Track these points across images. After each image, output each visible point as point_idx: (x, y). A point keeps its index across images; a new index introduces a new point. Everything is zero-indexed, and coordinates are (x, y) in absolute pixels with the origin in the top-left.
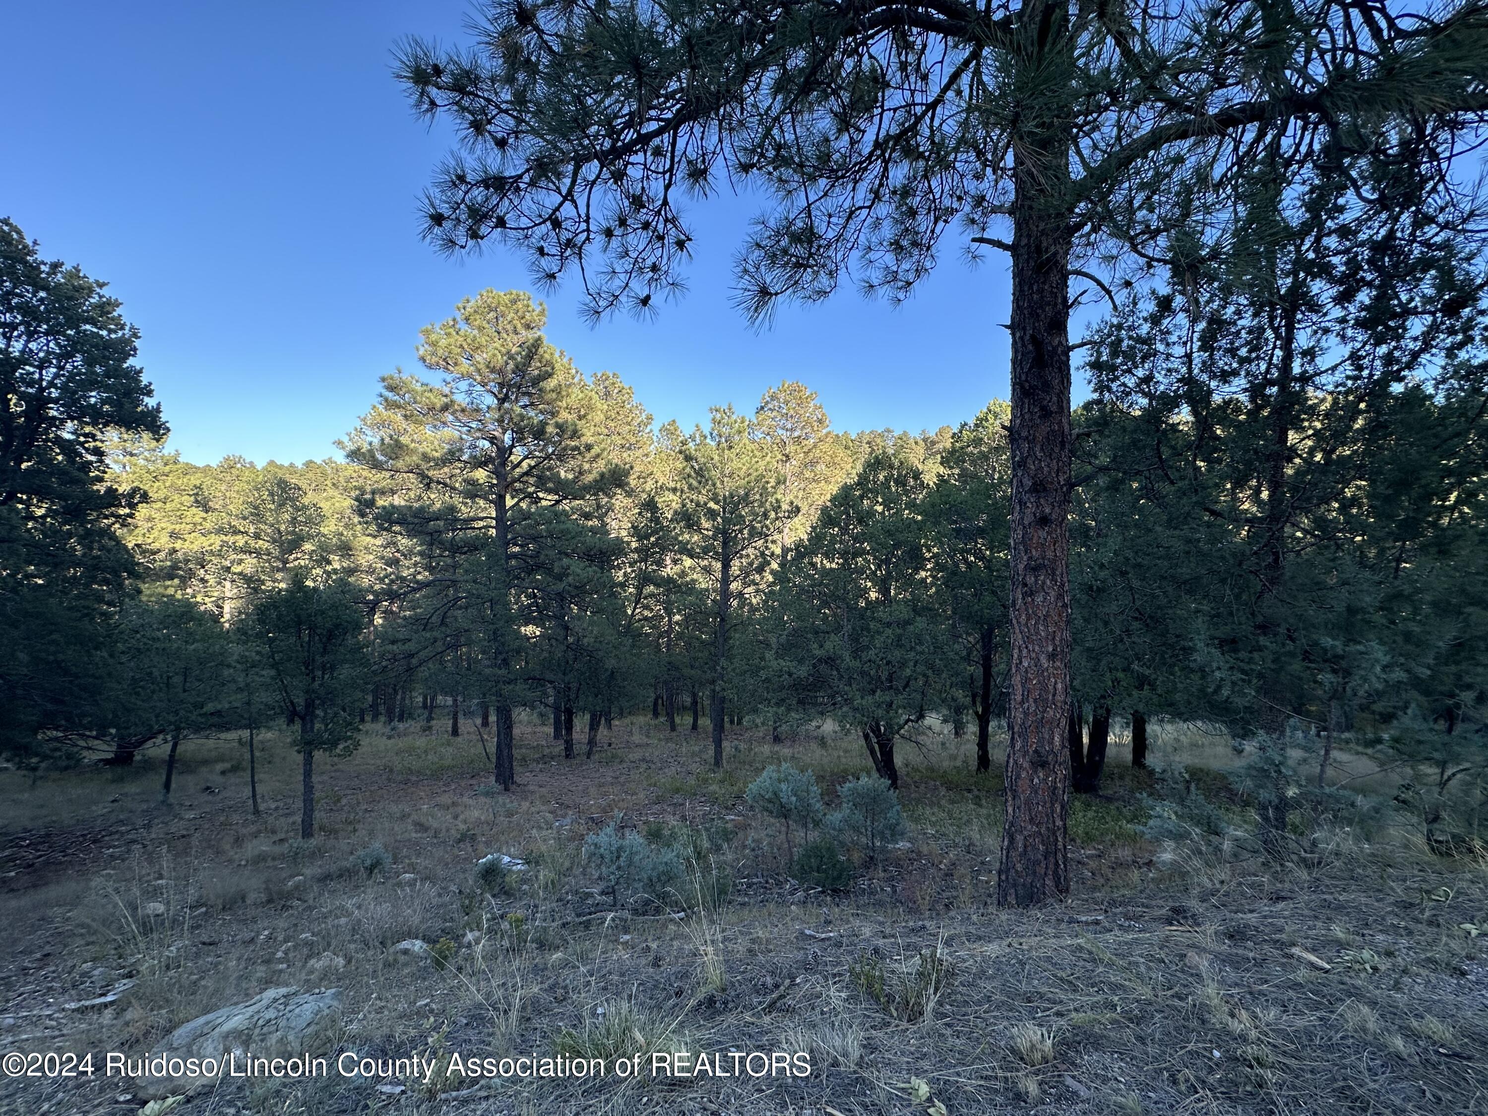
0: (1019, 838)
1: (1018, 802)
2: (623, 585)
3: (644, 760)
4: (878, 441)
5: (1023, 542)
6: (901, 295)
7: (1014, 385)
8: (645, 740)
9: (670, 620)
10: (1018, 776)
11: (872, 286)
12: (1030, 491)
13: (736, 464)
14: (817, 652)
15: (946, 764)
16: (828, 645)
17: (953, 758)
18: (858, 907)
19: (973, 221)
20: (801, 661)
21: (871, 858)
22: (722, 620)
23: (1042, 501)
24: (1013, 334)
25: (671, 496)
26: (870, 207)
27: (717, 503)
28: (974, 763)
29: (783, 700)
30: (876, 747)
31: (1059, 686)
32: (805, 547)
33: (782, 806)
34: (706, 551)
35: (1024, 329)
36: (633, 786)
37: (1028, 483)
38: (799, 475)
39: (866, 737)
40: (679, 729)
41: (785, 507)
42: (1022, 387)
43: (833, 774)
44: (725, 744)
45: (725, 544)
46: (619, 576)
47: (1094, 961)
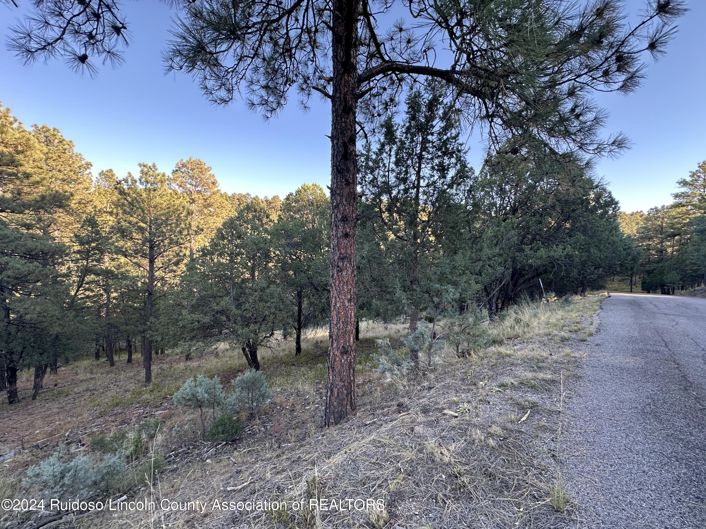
0: (335, 390)
1: (335, 373)
2: (67, 275)
3: (88, 390)
4: (243, 199)
5: (337, 245)
6: (269, 115)
7: (333, 166)
8: (89, 376)
9: (108, 297)
10: (335, 361)
11: (253, 104)
12: (340, 221)
13: (158, 200)
14: (216, 308)
15: (281, 354)
16: (223, 303)
17: (284, 350)
18: (249, 446)
19: (303, 89)
20: (205, 314)
21: (252, 414)
22: (150, 294)
23: (346, 226)
24: (332, 141)
25: (108, 217)
26: (253, 58)
27: (146, 223)
28: (294, 352)
29: (194, 337)
30: (248, 353)
31: (353, 314)
32: (208, 250)
33: (198, 401)
34: (136, 252)
35: (338, 139)
36: (78, 410)
37: (340, 216)
38: (201, 212)
39: (244, 350)
40: (117, 364)
41: (194, 228)
42: (337, 168)
43: (224, 371)
44: (153, 367)
45: (151, 248)
46: (63, 270)
47: (383, 446)
